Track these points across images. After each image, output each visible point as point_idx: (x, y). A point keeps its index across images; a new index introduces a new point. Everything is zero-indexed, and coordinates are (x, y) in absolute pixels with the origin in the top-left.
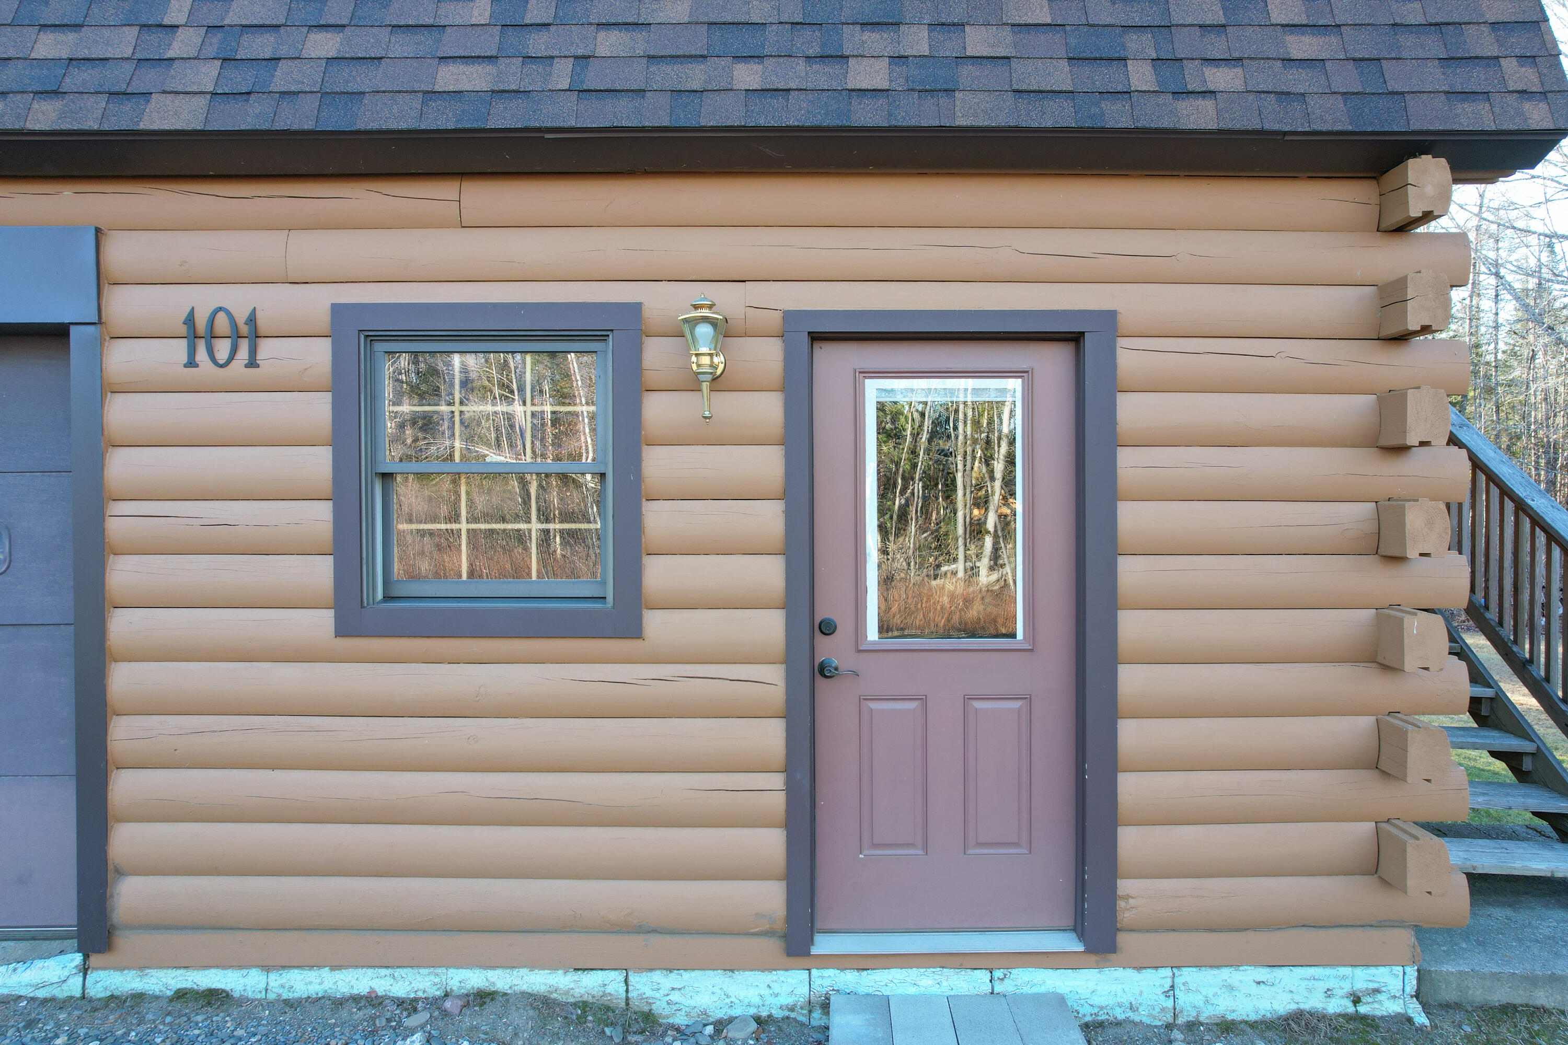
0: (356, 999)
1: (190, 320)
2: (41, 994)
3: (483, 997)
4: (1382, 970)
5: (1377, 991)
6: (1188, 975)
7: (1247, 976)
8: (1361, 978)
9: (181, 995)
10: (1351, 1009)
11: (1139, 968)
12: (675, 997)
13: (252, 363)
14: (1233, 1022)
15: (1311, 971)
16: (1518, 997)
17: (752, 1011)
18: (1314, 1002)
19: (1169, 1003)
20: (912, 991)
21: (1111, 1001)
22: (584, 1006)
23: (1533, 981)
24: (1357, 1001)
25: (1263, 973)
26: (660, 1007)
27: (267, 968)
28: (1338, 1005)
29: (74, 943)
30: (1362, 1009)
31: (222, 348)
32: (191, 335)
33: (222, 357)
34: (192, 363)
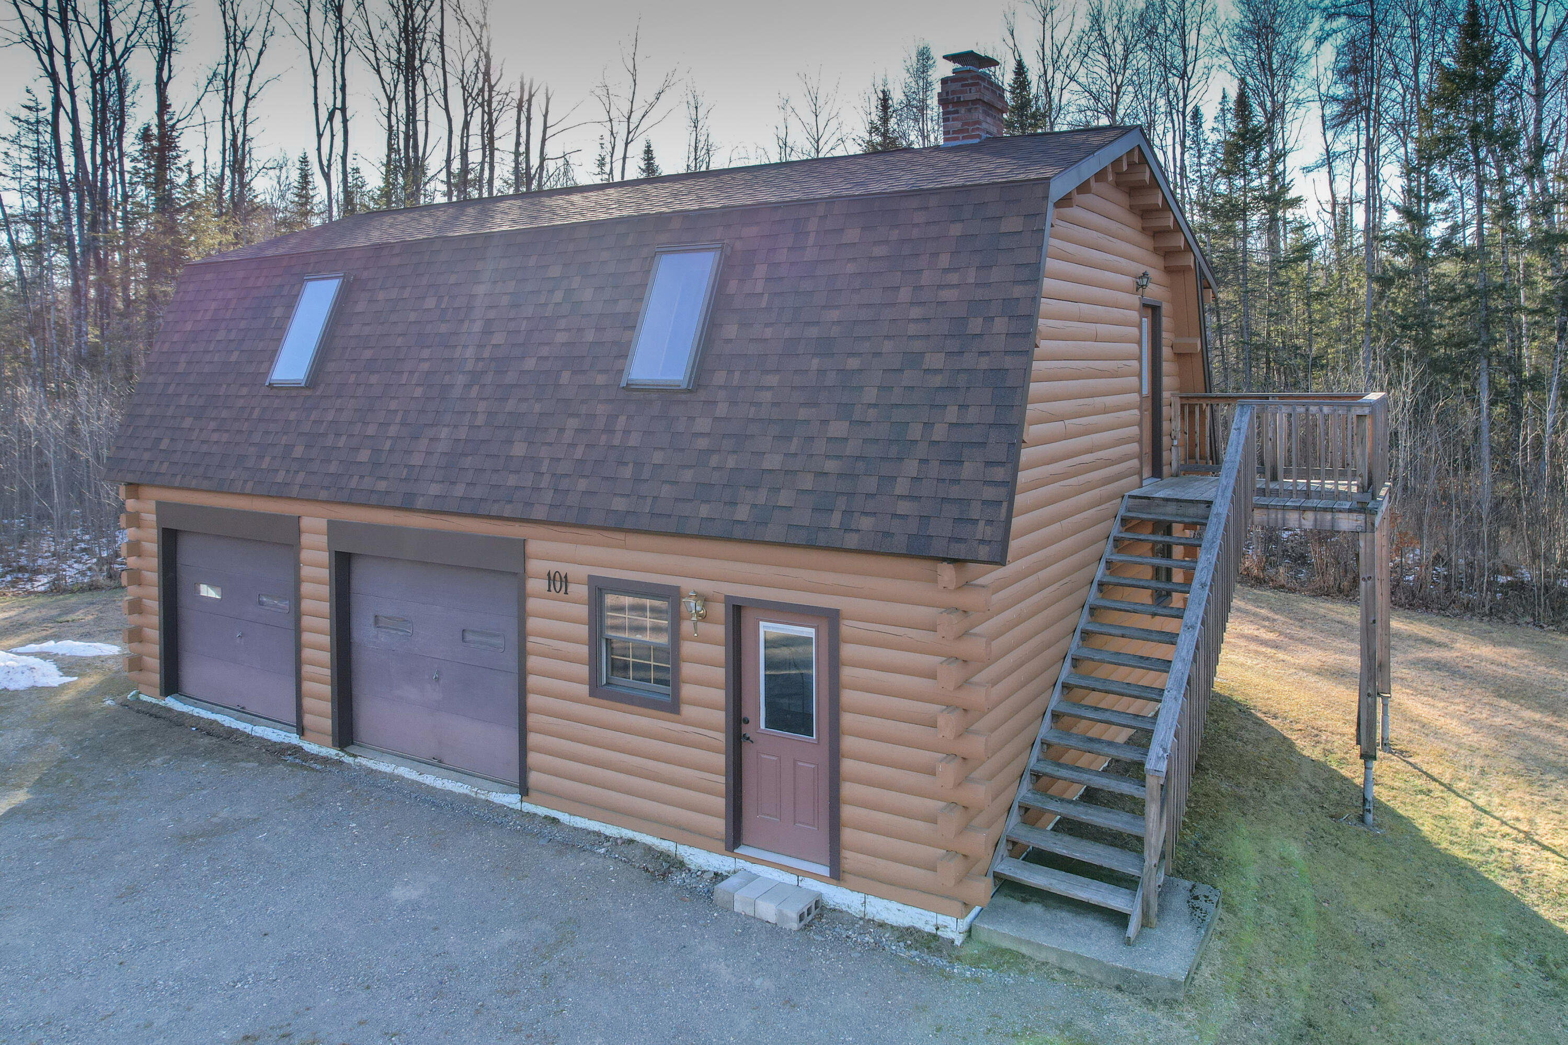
0: (594, 832)
1: (549, 574)
2: (511, 806)
3: (631, 841)
4: (949, 918)
5: (946, 927)
6: (870, 899)
7: (894, 905)
8: (942, 919)
9: (546, 817)
10: (935, 932)
11: (852, 891)
12: (691, 857)
13: (566, 593)
14: (886, 924)
15: (920, 910)
16: (1014, 947)
17: (716, 870)
18: (920, 925)
19: (863, 909)
20: (770, 876)
21: (841, 902)
22: (662, 853)
24: (937, 929)
25: (900, 906)
26: (686, 860)
27: (570, 814)
28: (930, 929)
29: (518, 790)
30: (939, 933)
31: (558, 585)
32: (549, 579)
33: (558, 589)
34: (549, 590)
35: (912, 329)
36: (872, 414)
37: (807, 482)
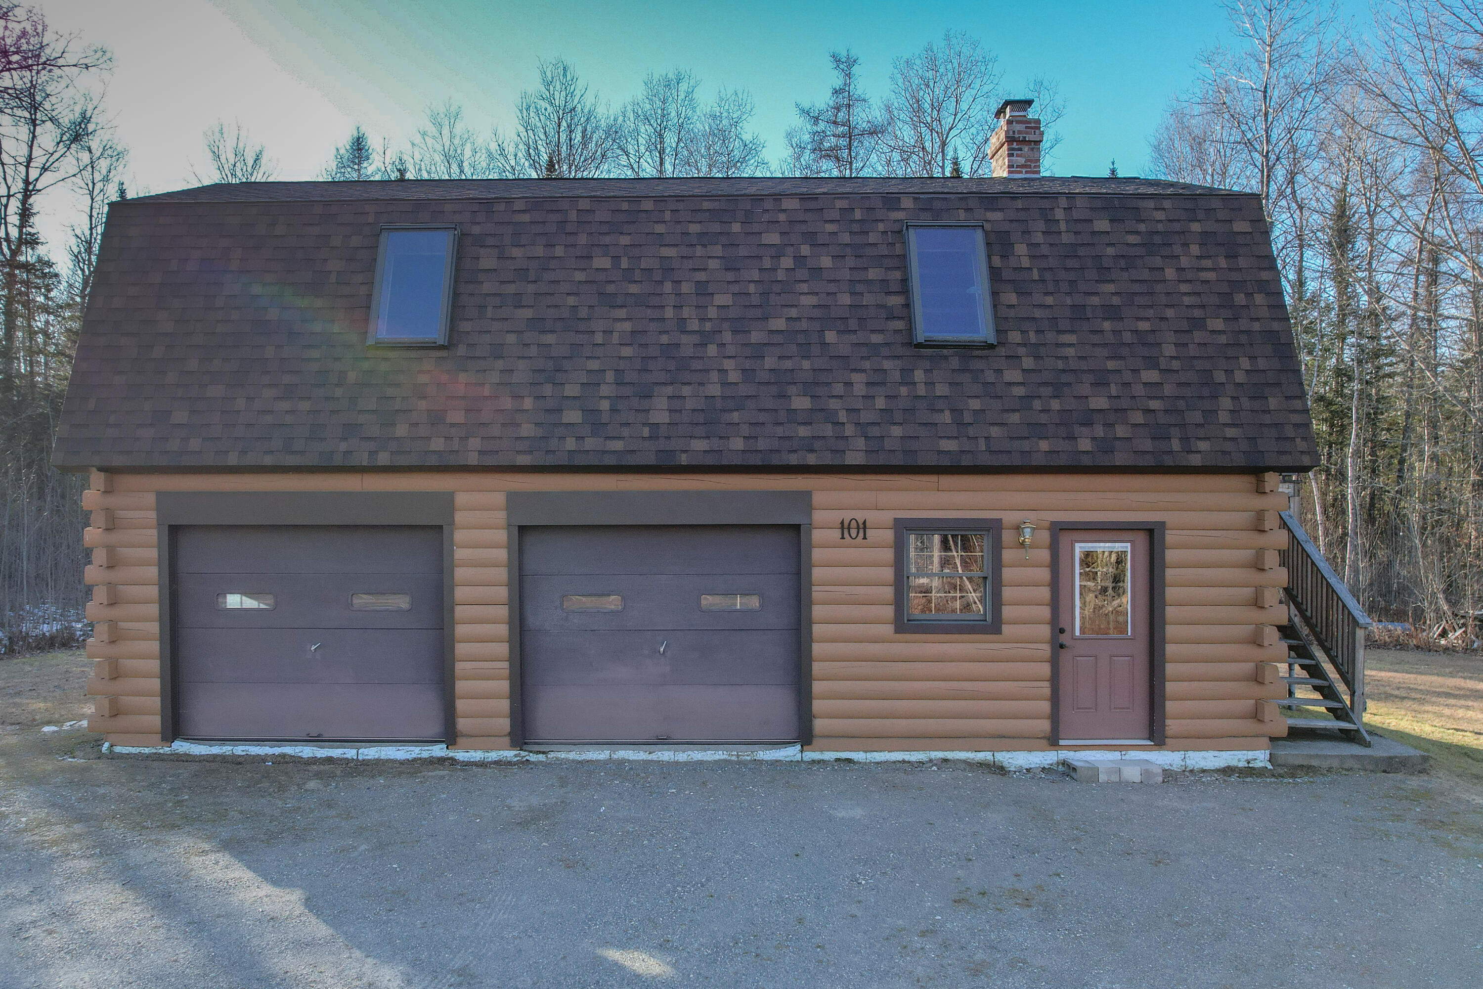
1: (842, 523)
2: (786, 760)
4: (1258, 752)
5: (1256, 759)
6: (1190, 754)
7: (1211, 754)
8: (1250, 755)
9: (837, 761)
10: (1247, 765)
11: (1173, 751)
12: (1010, 761)
13: (865, 538)
14: (1206, 770)
15: (1233, 752)
16: (1303, 762)
17: (1039, 765)
18: (1234, 763)
19: (1184, 764)
21: (1163, 763)
22: (979, 764)
23: (1310, 757)
24: (1248, 763)
25: (1216, 753)
26: (1005, 764)
27: (866, 752)
28: (1242, 764)
29: (798, 741)
30: (1251, 765)
31: (854, 532)
32: (842, 528)
33: (854, 536)
34: (843, 538)
35: (1187, 300)
36: (1176, 365)
37: (1138, 418)
